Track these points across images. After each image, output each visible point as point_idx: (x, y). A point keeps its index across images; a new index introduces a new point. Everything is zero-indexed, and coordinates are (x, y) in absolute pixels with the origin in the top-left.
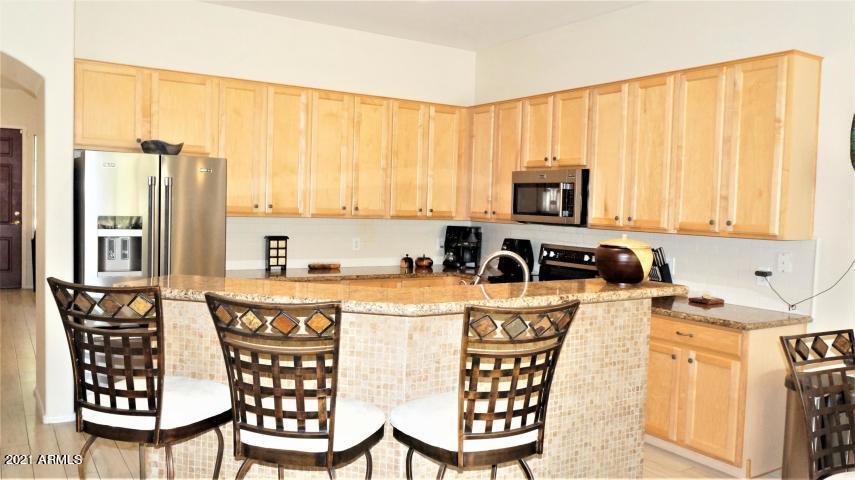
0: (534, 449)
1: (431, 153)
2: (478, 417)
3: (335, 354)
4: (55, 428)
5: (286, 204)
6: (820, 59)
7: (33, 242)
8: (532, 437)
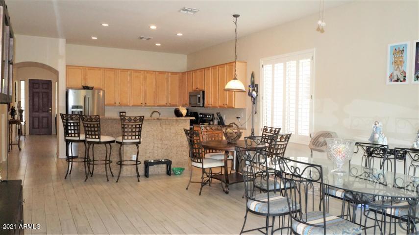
0: (139, 143)
1: (169, 87)
2: (126, 136)
3: (100, 124)
4: (62, 159)
5: (124, 102)
6: (246, 63)
7: (56, 118)
8: (138, 141)
